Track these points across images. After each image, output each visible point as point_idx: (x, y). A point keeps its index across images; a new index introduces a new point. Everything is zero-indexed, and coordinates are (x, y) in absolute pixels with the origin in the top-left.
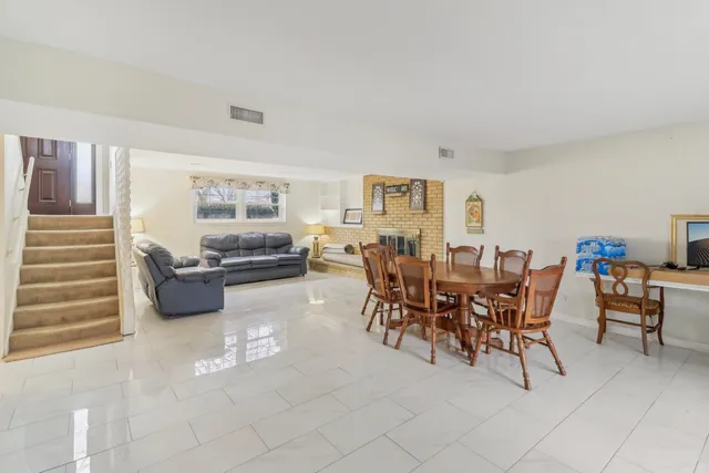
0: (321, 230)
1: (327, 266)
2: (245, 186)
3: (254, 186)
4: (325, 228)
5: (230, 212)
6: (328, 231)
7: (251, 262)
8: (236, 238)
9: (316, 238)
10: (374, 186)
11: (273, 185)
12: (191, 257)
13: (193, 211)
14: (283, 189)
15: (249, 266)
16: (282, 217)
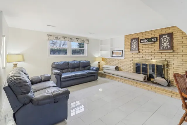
0: (101, 59)
1: (106, 75)
2: (71, 40)
3: (75, 40)
4: (103, 58)
5: (65, 52)
6: (104, 60)
7: (76, 76)
8: (68, 63)
9: (99, 63)
10: (132, 40)
11: (83, 40)
12: (46, 75)
13: (48, 51)
14: (86, 42)
15: (75, 78)
16: (86, 54)
